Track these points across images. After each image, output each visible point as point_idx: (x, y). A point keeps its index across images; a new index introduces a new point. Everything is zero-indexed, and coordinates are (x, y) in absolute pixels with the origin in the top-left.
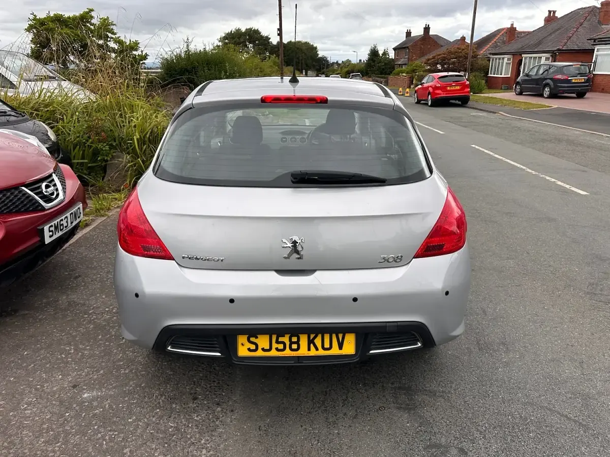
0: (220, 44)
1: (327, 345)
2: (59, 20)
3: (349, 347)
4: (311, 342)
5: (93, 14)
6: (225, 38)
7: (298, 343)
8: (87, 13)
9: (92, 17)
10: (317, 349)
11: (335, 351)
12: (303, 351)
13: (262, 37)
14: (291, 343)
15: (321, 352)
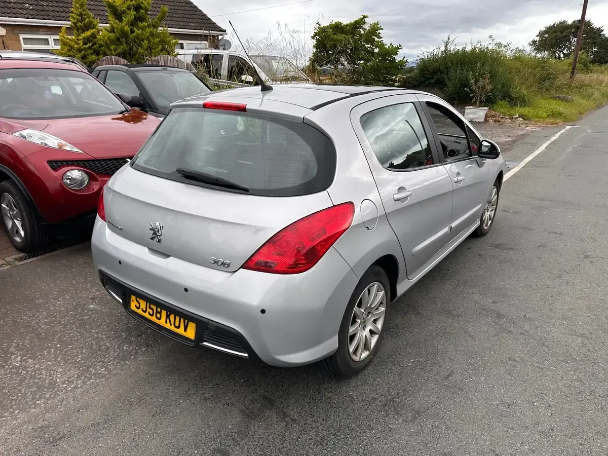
0: (538, 39)
1: (177, 324)
2: (338, 28)
3: (191, 333)
4: (168, 317)
5: (366, 20)
6: (546, 32)
7: (160, 313)
8: (362, 19)
9: (365, 23)
10: (171, 325)
11: (181, 331)
12: (162, 322)
13: (592, 29)
14: (157, 312)
15: (173, 328)
